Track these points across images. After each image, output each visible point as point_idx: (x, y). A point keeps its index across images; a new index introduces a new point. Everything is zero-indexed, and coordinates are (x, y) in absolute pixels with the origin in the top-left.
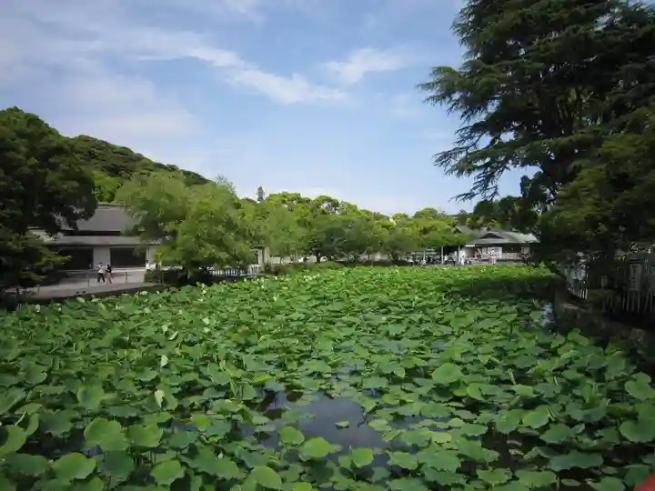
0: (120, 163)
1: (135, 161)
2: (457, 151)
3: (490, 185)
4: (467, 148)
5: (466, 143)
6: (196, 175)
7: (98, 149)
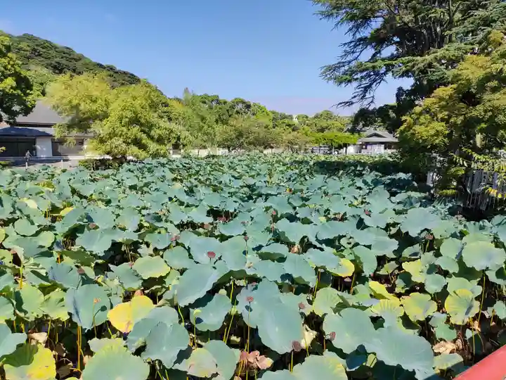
0: (64, 62)
1: (76, 60)
2: (341, 65)
3: (368, 95)
4: (350, 62)
5: (350, 58)
6: (132, 75)
7: (43, 48)
